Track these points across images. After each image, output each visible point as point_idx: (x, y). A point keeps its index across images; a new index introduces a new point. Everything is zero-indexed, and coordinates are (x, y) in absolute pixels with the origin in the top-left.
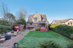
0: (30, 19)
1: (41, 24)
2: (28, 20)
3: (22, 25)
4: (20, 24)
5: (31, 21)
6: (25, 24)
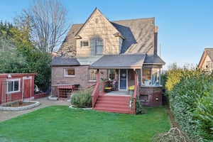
2: (60, 49)
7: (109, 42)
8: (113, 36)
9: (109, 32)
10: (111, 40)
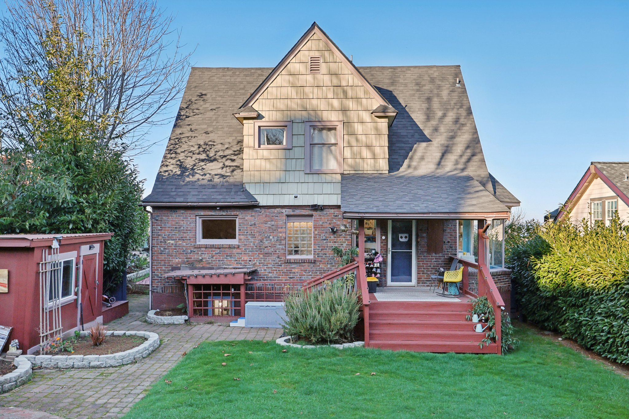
0: (205, 148)
1: (382, 223)
2: (172, 150)
3: (75, 246)
4: (42, 218)
5: (214, 168)
6: (115, 226)
7: (352, 134)
8: (366, 116)
9: (351, 104)
10: (358, 128)
